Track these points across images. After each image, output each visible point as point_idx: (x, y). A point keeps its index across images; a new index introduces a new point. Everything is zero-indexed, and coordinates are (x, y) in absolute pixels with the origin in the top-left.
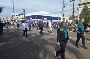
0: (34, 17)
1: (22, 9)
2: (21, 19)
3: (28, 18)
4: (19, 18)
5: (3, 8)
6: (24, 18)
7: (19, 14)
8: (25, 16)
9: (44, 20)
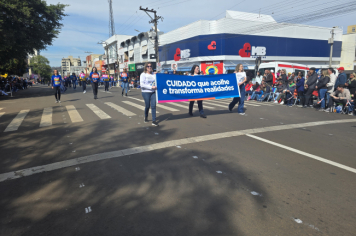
0: (200, 45)
1: (146, 10)
2: (142, 60)
3: (172, 51)
4: (130, 55)
5: (63, 6)
6: (152, 51)
7: (130, 37)
8: (156, 41)
9: (251, 58)
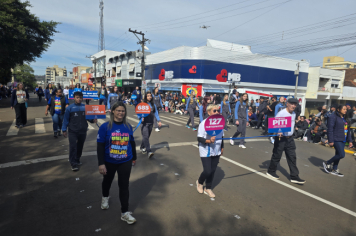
0: (182, 68)
1: (135, 32)
2: (128, 77)
3: (157, 71)
4: (118, 71)
5: (55, 24)
6: (139, 70)
7: (119, 54)
8: (143, 61)
9: (227, 83)
